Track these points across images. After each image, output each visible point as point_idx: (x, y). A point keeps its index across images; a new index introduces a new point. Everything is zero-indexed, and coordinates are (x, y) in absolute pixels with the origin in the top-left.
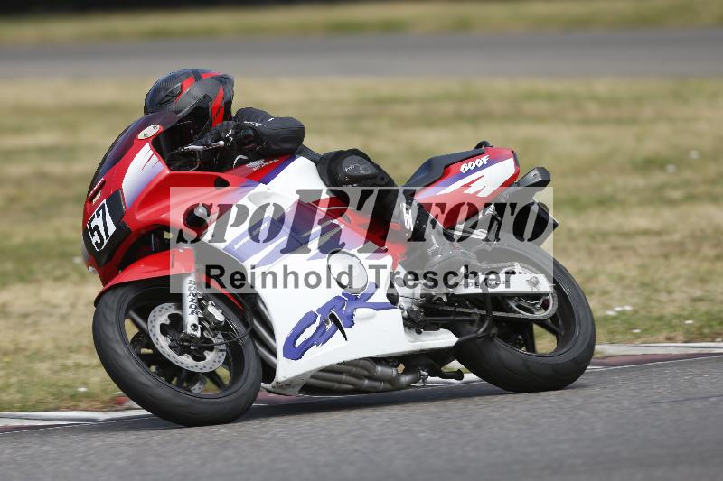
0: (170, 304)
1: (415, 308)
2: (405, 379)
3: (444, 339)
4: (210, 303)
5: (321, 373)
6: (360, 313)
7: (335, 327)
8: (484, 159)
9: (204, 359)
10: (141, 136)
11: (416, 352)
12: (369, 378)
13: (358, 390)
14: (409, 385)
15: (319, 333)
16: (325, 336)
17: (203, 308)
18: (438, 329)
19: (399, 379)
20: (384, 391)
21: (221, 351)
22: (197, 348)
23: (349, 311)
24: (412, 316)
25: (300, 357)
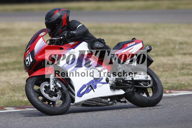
1: (113, 84)
2: (110, 103)
3: (121, 92)
4: (57, 82)
5: (87, 101)
6: (98, 85)
7: (91, 88)
8: (134, 43)
10: (40, 35)
11: (113, 95)
12: (101, 102)
15: (87, 90)
16: (88, 91)
17: (55, 83)
19: (109, 103)
23: (95, 84)
24: (113, 86)
25: (81, 97)
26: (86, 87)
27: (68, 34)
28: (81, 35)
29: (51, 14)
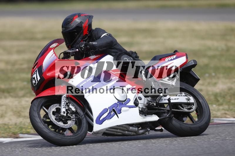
1: (144, 107)
4: (71, 104)
5: (109, 129)
6: (123, 109)
7: (114, 113)
9: (67, 123)
10: (51, 47)
11: (144, 122)
12: (128, 131)
13: (124, 135)
14: (143, 133)
15: (109, 115)
16: (111, 117)
17: (68, 106)
18: (152, 115)
19: (139, 132)
20: (133, 135)
21: (74, 121)
22: (65, 120)
23: (119, 108)
24: (143, 110)
25: (102, 124)
26: (107, 112)
27: (86, 45)
28: (104, 47)
29: (69, 20)
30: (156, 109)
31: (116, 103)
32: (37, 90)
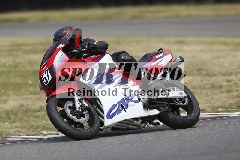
0: (71, 101)
1: (146, 102)
2: (143, 125)
3: (155, 112)
4: (83, 100)
5: (118, 123)
6: (130, 104)
7: (122, 108)
8: (163, 54)
9: (81, 119)
11: (147, 116)
12: (132, 125)
13: (128, 129)
14: (143, 127)
16: (119, 111)
17: (81, 102)
18: (153, 109)
20: (136, 129)
21: (88, 116)
23: (127, 103)
24: (145, 105)
25: (112, 118)
26: (116, 107)
30: (157, 104)
31: (123, 99)
32: (48, 89)
